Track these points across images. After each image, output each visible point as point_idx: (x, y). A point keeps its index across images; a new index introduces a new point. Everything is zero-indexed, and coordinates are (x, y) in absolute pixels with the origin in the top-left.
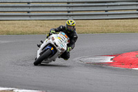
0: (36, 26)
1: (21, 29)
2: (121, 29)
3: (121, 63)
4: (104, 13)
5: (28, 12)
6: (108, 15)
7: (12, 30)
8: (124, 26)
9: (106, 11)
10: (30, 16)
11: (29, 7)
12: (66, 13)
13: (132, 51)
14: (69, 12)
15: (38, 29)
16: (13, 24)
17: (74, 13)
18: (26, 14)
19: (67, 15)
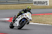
2: (13, 8)
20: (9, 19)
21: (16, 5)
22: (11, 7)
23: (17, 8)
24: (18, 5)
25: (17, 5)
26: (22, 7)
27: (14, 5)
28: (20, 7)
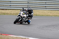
0: (49, 13)
1: (42, 14)
7: (38, 14)
10: (46, 8)
11: (46, 4)
15: (49, 14)
16: (38, 11)
18: (45, 7)
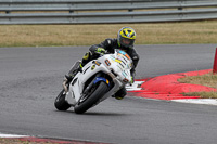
2: (154, 38)
3: (154, 91)
4: (127, 13)
5: (7, 12)
6: (133, 16)
8: (158, 33)
9: (130, 10)
12: (68, 14)
13: (171, 73)
14: (71, 11)
17: (80, 14)
19: (69, 17)
20: (139, 86)
21: (167, 25)
22: (149, 34)
23: (173, 37)
24: (177, 28)
25: (171, 24)
26: (194, 33)
27: (162, 25)
28: (186, 36)
